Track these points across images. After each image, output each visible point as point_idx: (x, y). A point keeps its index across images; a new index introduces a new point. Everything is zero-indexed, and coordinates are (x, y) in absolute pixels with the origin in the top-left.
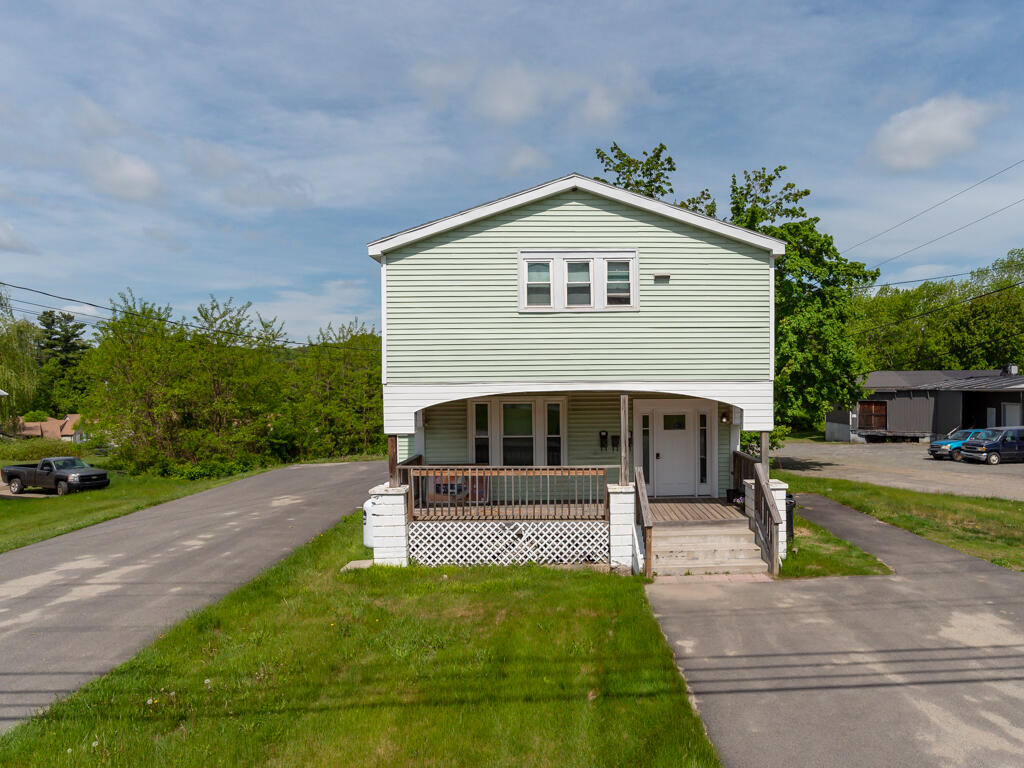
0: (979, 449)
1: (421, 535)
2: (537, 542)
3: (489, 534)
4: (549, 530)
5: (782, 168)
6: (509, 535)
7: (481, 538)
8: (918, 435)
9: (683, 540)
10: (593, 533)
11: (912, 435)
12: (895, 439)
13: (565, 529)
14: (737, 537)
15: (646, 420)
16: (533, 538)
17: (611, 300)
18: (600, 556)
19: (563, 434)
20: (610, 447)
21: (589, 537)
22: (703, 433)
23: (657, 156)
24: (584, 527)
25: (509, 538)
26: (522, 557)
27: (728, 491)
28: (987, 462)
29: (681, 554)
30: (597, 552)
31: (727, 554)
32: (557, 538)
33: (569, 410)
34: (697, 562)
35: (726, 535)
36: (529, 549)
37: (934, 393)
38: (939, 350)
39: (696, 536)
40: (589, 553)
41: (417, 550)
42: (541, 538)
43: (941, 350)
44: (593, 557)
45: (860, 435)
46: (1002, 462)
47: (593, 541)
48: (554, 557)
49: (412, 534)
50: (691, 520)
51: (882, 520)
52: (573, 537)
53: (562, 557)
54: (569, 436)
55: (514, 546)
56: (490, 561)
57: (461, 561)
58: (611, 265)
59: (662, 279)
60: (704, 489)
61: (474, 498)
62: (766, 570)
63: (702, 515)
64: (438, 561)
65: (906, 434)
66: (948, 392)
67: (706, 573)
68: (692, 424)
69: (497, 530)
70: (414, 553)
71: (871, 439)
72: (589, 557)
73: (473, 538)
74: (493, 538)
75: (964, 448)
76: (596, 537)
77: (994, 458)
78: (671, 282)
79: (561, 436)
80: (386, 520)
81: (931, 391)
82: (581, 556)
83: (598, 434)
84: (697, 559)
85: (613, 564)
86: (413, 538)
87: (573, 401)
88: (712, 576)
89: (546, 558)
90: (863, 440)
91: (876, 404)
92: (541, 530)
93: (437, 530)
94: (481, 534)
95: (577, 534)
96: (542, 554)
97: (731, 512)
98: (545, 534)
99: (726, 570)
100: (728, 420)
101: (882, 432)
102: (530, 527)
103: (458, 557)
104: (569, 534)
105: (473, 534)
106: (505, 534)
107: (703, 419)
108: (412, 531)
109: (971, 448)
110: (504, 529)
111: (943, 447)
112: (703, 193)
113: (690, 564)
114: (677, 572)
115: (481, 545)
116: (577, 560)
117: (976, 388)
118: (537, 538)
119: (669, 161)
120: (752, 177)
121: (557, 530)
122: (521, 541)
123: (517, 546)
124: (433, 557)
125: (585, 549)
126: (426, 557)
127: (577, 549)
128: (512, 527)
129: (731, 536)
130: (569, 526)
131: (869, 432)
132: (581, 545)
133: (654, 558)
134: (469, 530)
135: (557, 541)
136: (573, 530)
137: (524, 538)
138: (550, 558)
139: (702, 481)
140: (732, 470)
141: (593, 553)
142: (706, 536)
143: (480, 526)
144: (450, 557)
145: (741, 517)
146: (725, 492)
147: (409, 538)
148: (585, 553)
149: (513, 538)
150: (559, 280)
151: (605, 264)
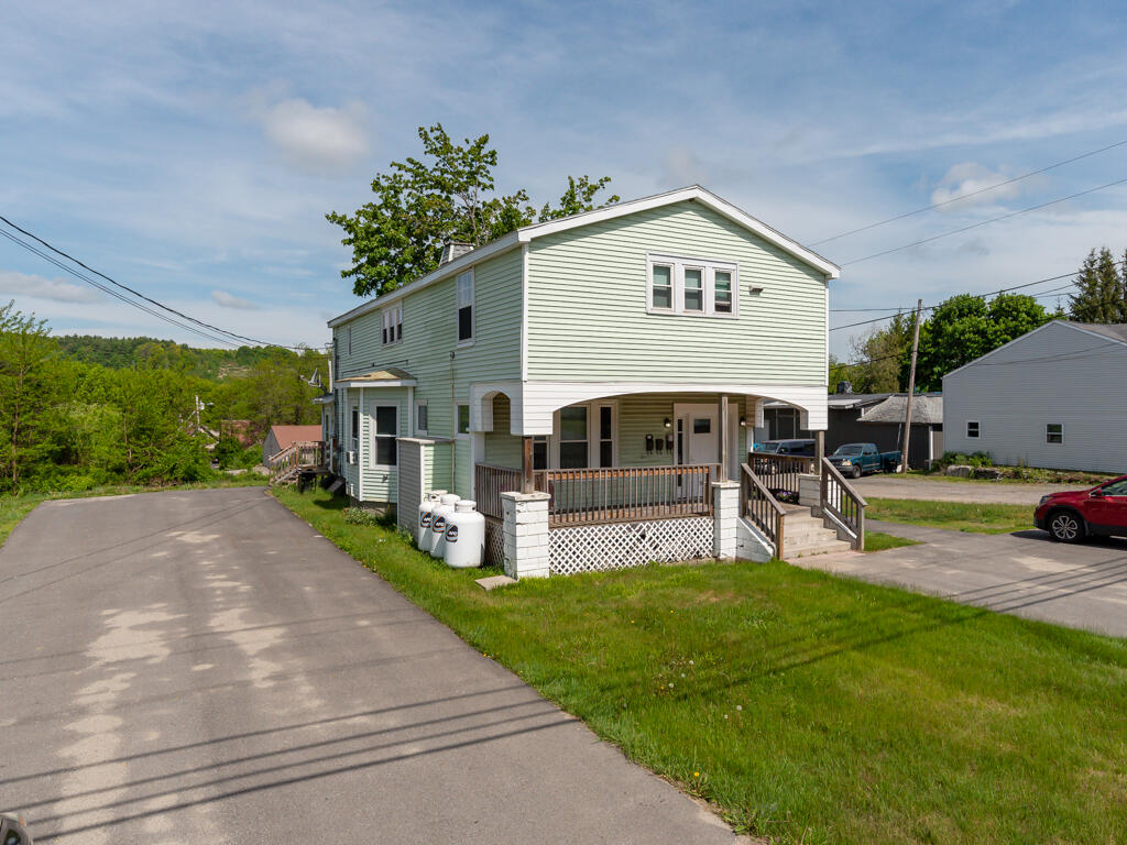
2: (657, 541)
3: (617, 537)
4: (667, 529)
5: (607, 180)
6: (634, 536)
10: (702, 529)
13: (680, 527)
15: (680, 424)
16: (654, 538)
17: (719, 308)
18: (706, 551)
19: (614, 439)
20: (654, 450)
21: (698, 533)
23: (479, 147)
24: (695, 524)
25: (634, 539)
26: (644, 559)
30: (704, 547)
31: (815, 537)
32: (673, 536)
33: (619, 413)
34: (798, 546)
35: (805, 522)
36: (650, 549)
40: (698, 549)
41: (552, 560)
42: (661, 537)
44: (702, 553)
47: (701, 537)
48: (670, 555)
53: (676, 555)
54: (619, 440)
55: (638, 547)
56: (617, 565)
58: (718, 274)
59: (756, 291)
64: (571, 570)
67: (812, 554)
68: (716, 428)
69: (624, 532)
72: (698, 553)
73: (603, 542)
74: (620, 541)
76: (704, 533)
78: (761, 294)
79: (612, 440)
82: (692, 553)
83: (644, 438)
85: (723, 558)
89: (664, 556)
92: (661, 530)
96: (661, 553)
98: (664, 533)
99: (824, 550)
100: (745, 423)
102: (652, 527)
104: (683, 531)
106: (631, 536)
110: (631, 531)
112: (519, 193)
114: (792, 555)
115: (610, 549)
116: (689, 557)
118: (658, 538)
119: (493, 154)
120: (577, 183)
122: (644, 542)
123: (640, 546)
125: (695, 545)
127: (689, 546)
128: (637, 528)
129: (808, 523)
130: (683, 524)
132: (692, 542)
137: (647, 539)
138: (667, 557)
141: (701, 549)
143: (610, 529)
148: (695, 549)
149: (637, 539)
150: (679, 284)
151: (714, 273)
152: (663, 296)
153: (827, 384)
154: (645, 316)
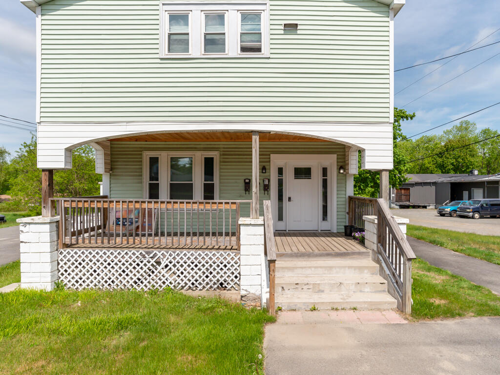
0: (468, 210)
1: (69, 261)
2: (174, 269)
3: (130, 261)
4: (185, 258)
6: (149, 262)
7: (123, 264)
8: (426, 205)
9: (309, 271)
10: (225, 262)
11: (423, 205)
12: (414, 207)
13: (200, 258)
14: (361, 269)
15: (280, 171)
16: (170, 265)
17: (244, 49)
18: (232, 284)
19: (216, 181)
21: (221, 266)
22: (325, 182)
24: (217, 256)
25: (149, 265)
26: (160, 283)
27: (346, 227)
28: (473, 217)
29: (307, 287)
30: (229, 280)
31: (353, 288)
32: (193, 266)
33: (220, 162)
34: (323, 295)
35: (350, 267)
36: (167, 275)
37: (434, 184)
38: (430, 166)
39: (321, 267)
40: (222, 280)
41: (66, 274)
42: (178, 265)
43: (432, 167)
44: (225, 284)
45: (396, 205)
46: (481, 217)
47: (225, 269)
48: (190, 284)
49: (62, 260)
50: (316, 251)
51: (456, 251)
52: (207, 266)
53: (196, 284)
54: (220, 183)
55: (153, 272)
56: (132, 285)
57: (106, 285)
58: (245, 16)
59: (291, 28)
60: (325, 226)
61: (143, 229)
62: (395, 306)
63: (325, 246)
65: (420, 205)
66: (442, 183)
67: (333, 309)
68: (317, 175)
69: (137, 257)
70: (62, 278)
71: (402, 207)
72: (221, 284)
73: (116, 264)
74: (134, 265)
75: (458, 210)
76: (229, 266)
77: (477, 215)
78: (299, 32)
79: (214, 182)
80: (33, 248)
81: (433, 183)
82: (215, 284)
83: (243, 181)
84: (323, 291)
85: (243, 293)
86: (62, 263)
87: (224, 155)
88: (338, 313)
89: (183, 284)
90: (398, 207)
91: (404, 189)
92: (178, 258)
93: (83, 257)
94: (123, 261)
95: (211, 262)
96: (179, 280)
97: (353, 246)
98: (182, 262)
99: (353, 306)
100: (344, 171)
101: (407, 203)
102: (168, 255)
103: (103, 282)
104: (203, 262)
105: (116, 261)
106: (145, 262)
107: (325, 171)
108: (61, 257)
109: (463, 210)
110: (144, 257)
111: (446, 210)
113: (315, 298)
114: (303, 307)
115: (124, 271)
116: (211, 287)
117: (458, 181)
118: (174, 266)
121: (192, 258)
122: (159, 268)
123: (156, 272)
124: (81, 282)
125: (218, 277)
126: (73, 281)
127: (211, 276)
128: (151, 255)
129: (355, 268)
130: (203, 255)
131: (401, 203)
132: (214, 273)
133: (278, 290)
134: (112, 257)
135: (192, 269)
136: (207, 258)
137: (163, 265)
138: (186, 284)
139: (324, 219)
140: (347, 211)
141: (225, 281)
142: (331, 268)
143: (123, 254)
144: (95, 282)
145: (362, 249)
146: (343, 227)
147: (58, 264)
148: (218, 280)
149: (152, 265)
150: (197, 29)
151: (239, 15)
152: (178, 42)
153: (392, 120)
154: (159, 61)
